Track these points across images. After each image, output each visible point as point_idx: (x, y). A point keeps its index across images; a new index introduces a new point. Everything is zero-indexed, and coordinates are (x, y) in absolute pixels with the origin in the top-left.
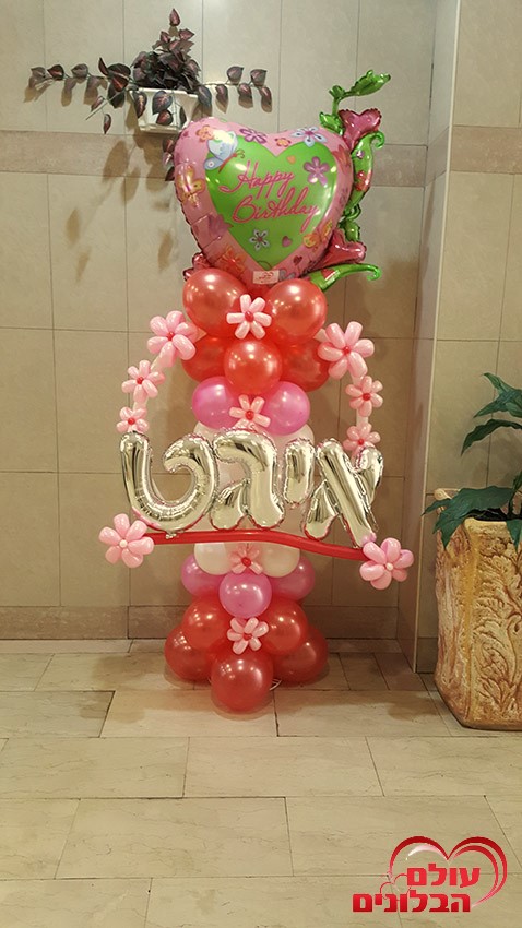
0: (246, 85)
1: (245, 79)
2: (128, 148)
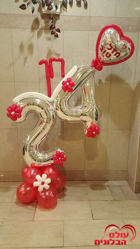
2: (39, 19)
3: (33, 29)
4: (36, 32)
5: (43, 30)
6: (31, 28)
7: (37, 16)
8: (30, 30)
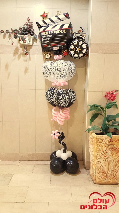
2: (19, 48)
3: (15, 54)
4: (17, 56)
5: (22, 55)
6: (13, 53)
7: (17, 46)
8: (13, 55)
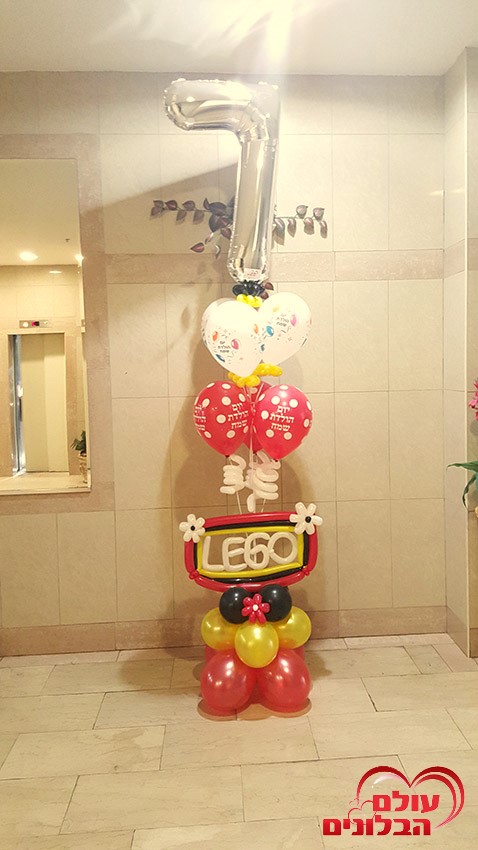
0: (310, 219)
1: (309, 214)
